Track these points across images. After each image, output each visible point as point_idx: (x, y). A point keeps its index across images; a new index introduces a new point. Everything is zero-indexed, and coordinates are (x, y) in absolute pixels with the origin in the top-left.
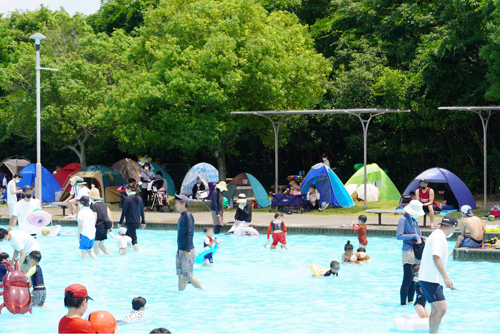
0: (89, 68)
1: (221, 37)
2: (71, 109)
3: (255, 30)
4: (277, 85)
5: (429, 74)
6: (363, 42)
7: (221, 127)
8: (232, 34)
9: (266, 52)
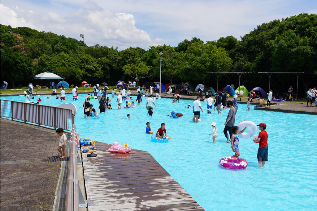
0: (174, 60)
1: (205, 54)
2: (169, 70)
3: (214, 52)
4: (218, 66)
5: (258, 64)
6: (242, 55)
7: (204, 76)
8: (208, 53)
9: (216, 58)
